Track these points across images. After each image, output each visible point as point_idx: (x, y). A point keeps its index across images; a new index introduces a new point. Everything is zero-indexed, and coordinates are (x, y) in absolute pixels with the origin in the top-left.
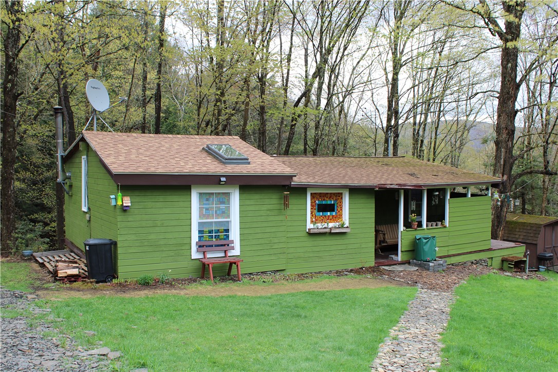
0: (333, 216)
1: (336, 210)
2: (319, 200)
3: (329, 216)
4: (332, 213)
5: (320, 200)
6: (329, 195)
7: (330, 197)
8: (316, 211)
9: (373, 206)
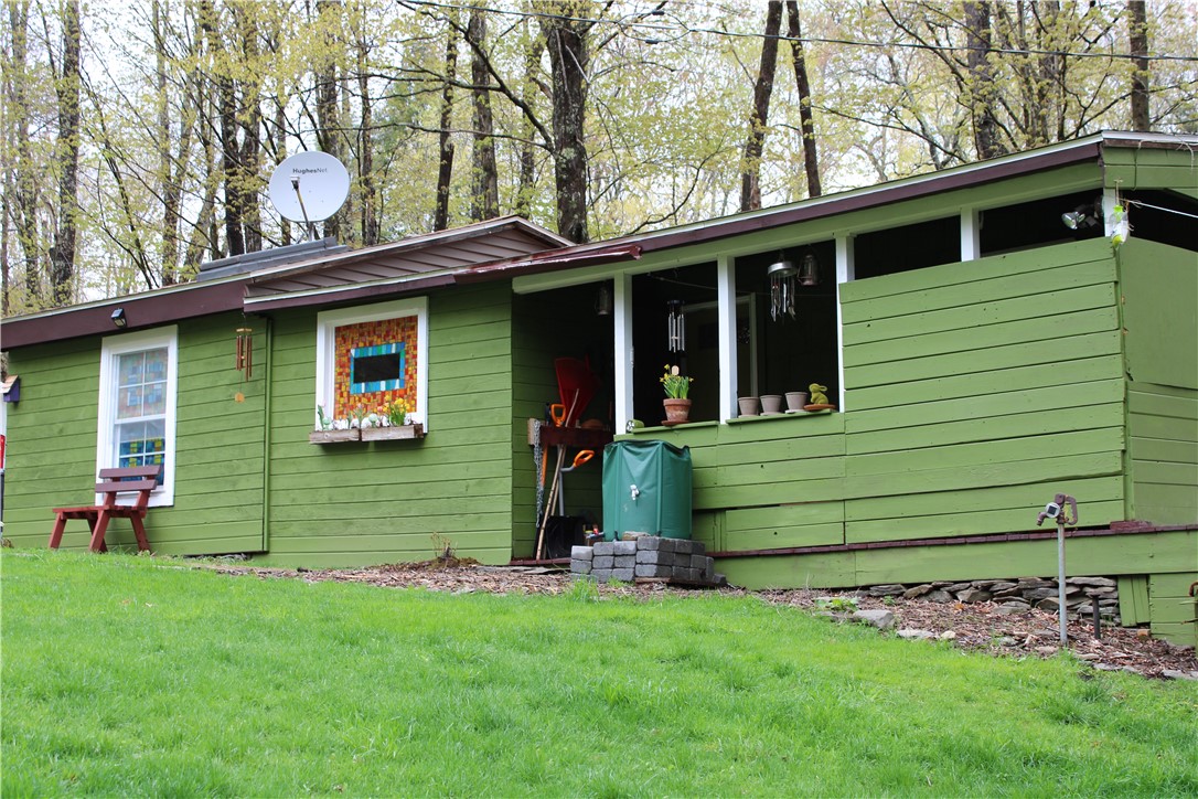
0: (394, 392)
1: (402, 373)
2: (358, 347)
3: (383, 394)
4: (391, 381)
5: (361, 345)
6: (384, 327)
7: (387, 335)
8: (349, 381)
9: (506, 346)
